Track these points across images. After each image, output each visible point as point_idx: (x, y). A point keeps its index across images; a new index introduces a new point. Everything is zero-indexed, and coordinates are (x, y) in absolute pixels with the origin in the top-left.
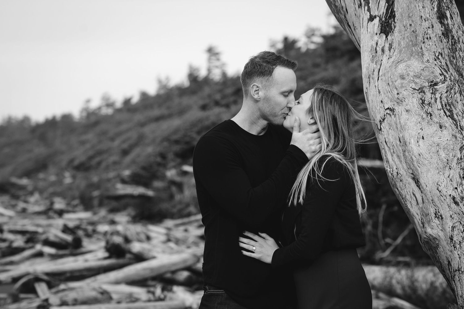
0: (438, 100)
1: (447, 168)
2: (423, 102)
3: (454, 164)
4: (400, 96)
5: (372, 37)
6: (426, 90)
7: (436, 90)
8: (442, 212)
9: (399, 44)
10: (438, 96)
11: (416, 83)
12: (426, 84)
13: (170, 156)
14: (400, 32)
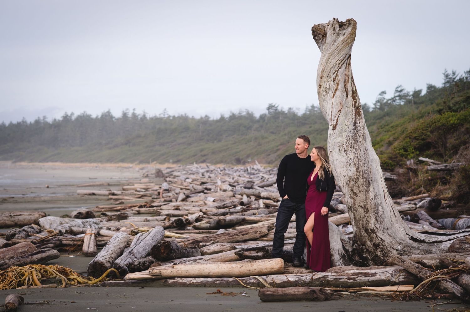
3: (345, 167)
5: (331, 130)
9: (336, 133)
10: (344, 148)
11: (338, 144)
12: (341, 145)
13: (411, 149)
14: (337, 129)
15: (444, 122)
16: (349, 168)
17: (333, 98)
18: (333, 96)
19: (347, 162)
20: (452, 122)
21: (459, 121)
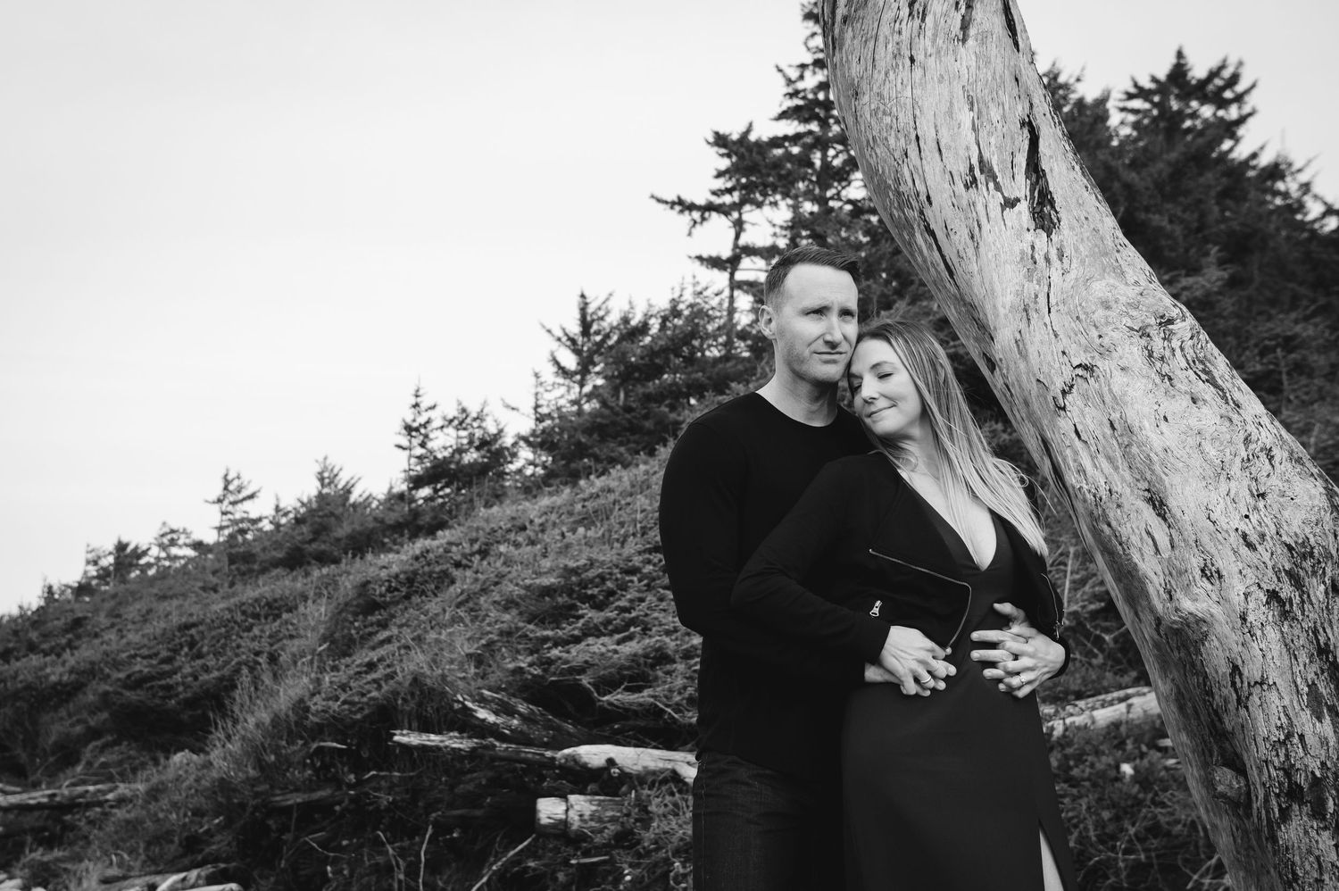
0: (1178, 352)
1: (1223, 478)
2: (1150, 356)
3: (1236, 469)
4: (1106, 341)
5: (1019, 236)
6: (1153, 332)
7: (1172, 332)
8: (1220, 564)
9: (1077, 250)
10: (1176, 344)
11: (1132, 317)
12: (1152, 321)
14: (1072, 228)
15: (30, 679)
16: (1274, 480)
17: (964, 40)
18: (965, 26)
19: (1247, 441)
20: (53, 678)
21: (73, 677)
